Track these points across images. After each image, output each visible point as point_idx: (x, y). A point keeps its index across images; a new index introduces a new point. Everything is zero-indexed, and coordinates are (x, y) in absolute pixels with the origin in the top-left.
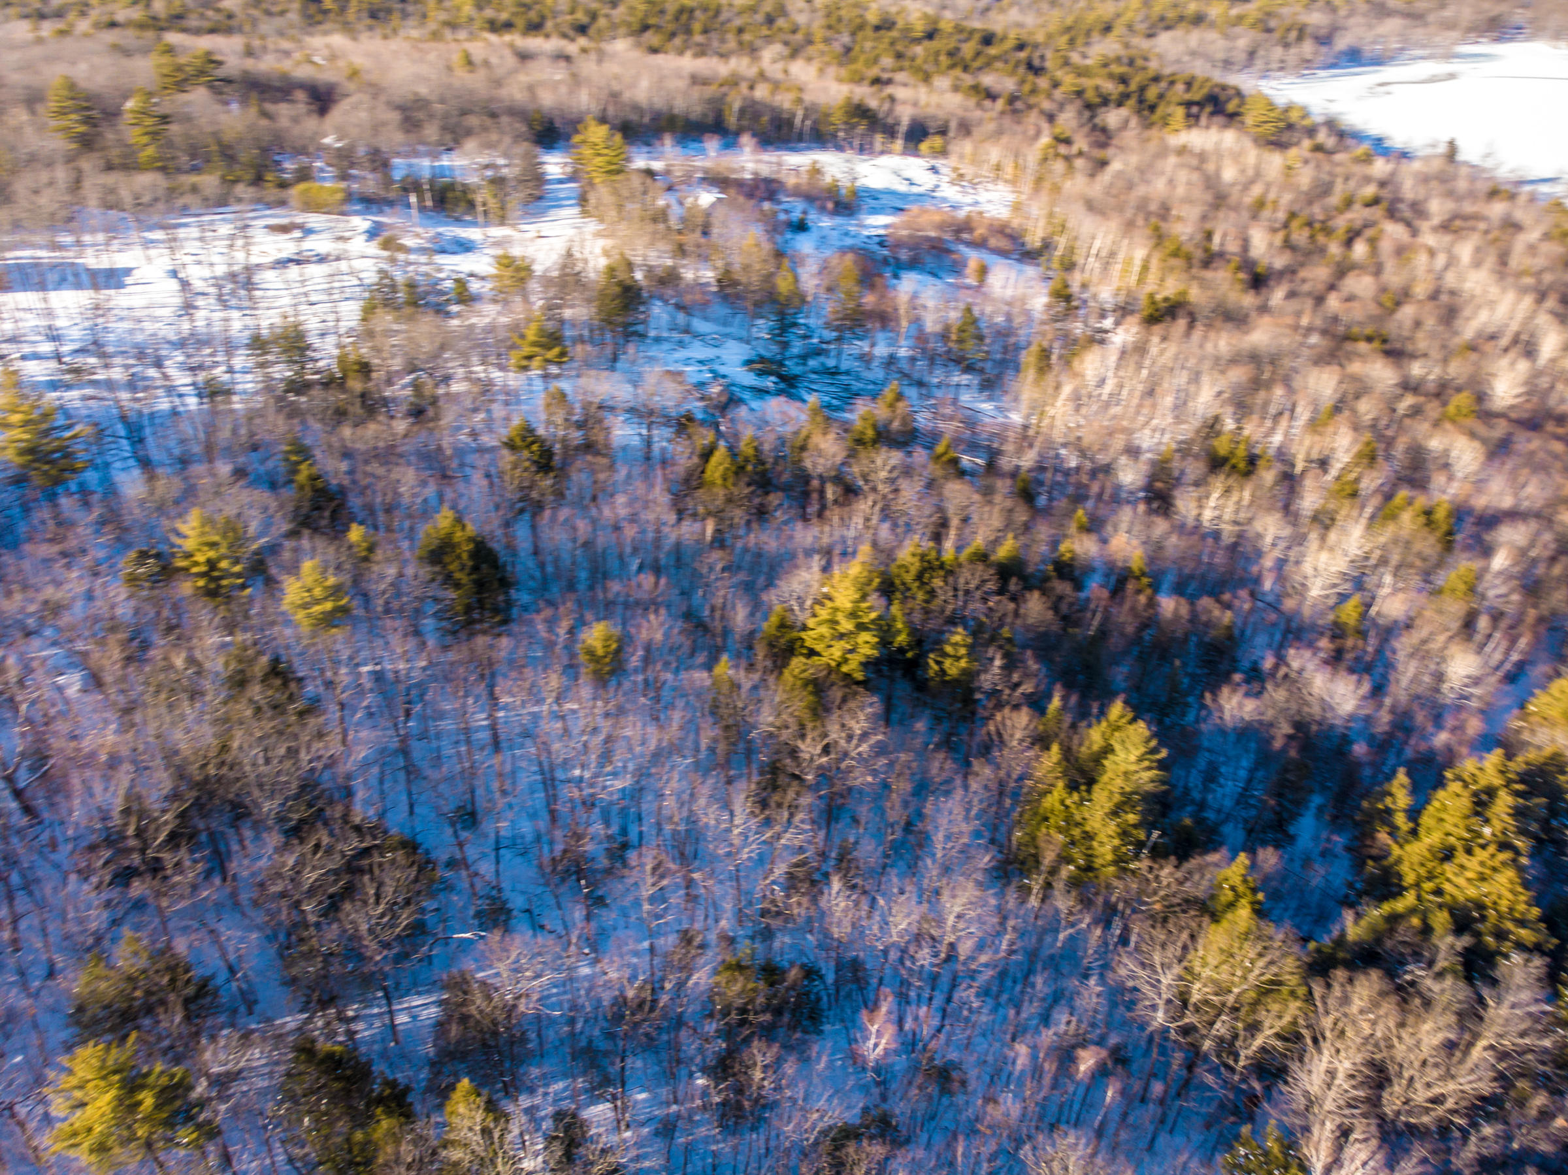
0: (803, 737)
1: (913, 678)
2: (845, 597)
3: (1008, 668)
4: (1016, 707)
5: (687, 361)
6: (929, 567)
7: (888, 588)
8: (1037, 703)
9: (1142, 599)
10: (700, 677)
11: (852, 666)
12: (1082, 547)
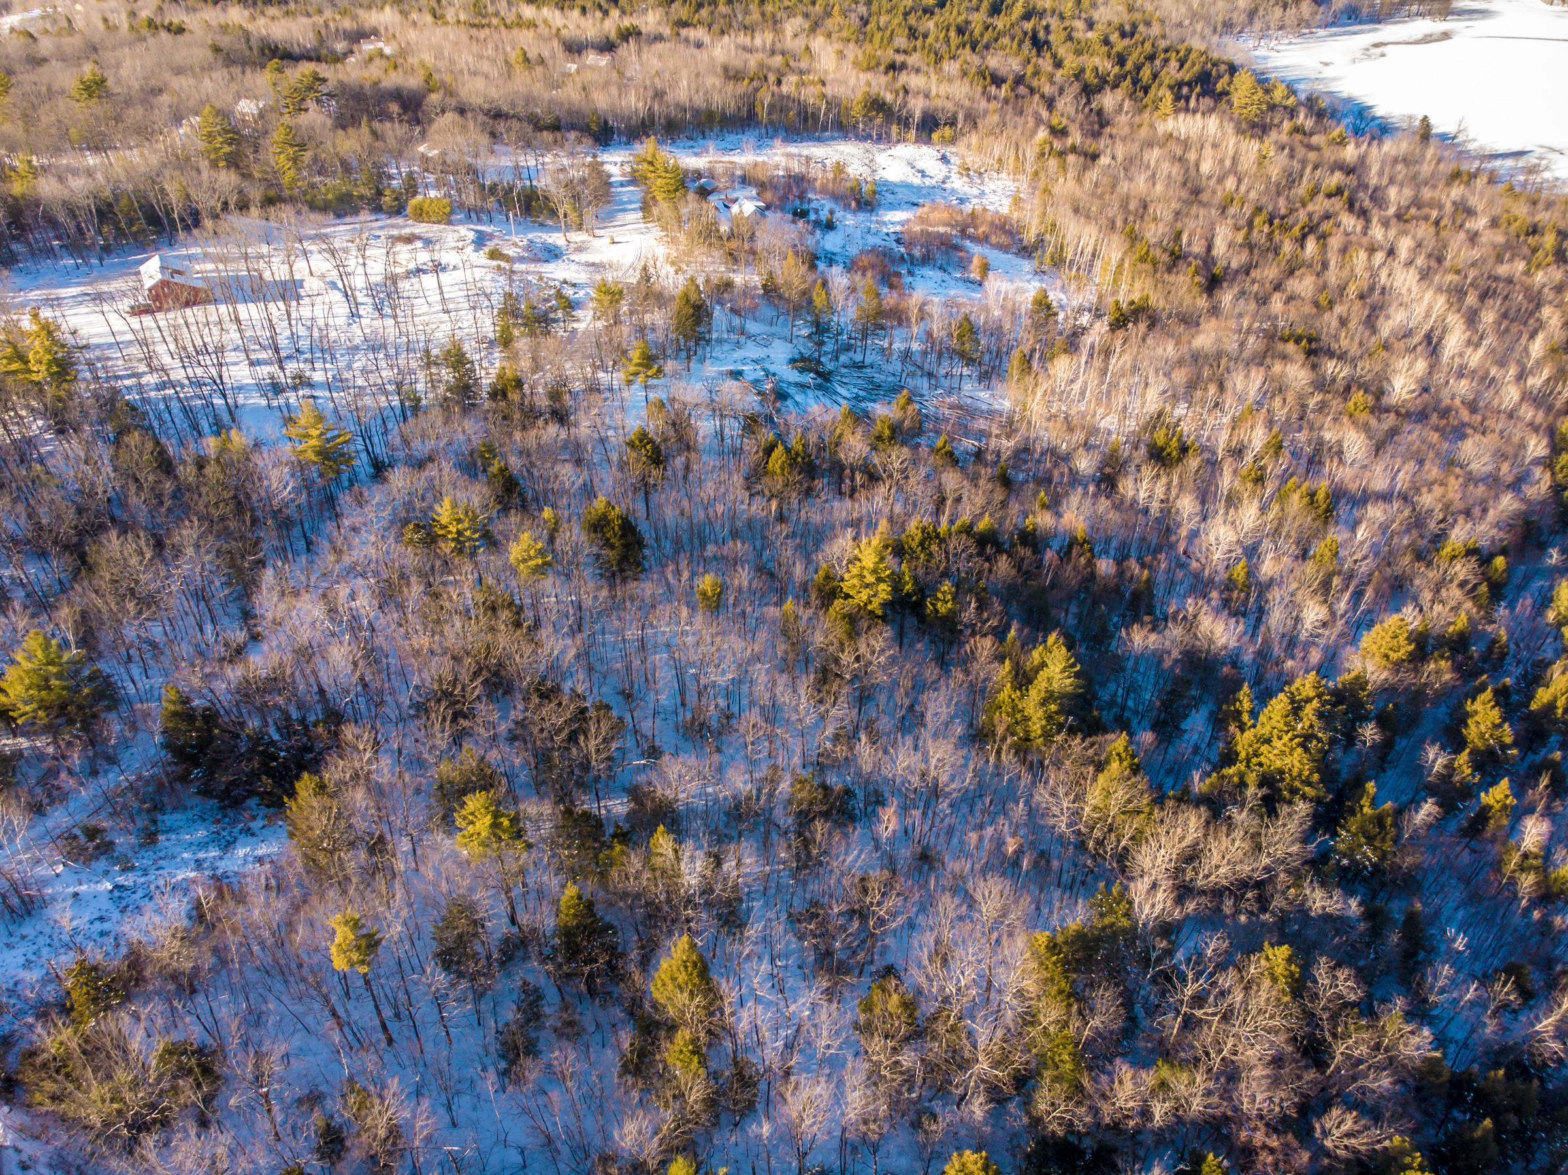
0: (843, 651)
1: (917, 615)
2: (869, 559)
3: (980, 608)
4: (985, 635)
5: (744, 361)
6: (929, 536)
7: (899, 550)
8: (1000, 634)
9: (1083, 560)
10: (773, 612)
11: (874, 606)
12: (1044, 520)
